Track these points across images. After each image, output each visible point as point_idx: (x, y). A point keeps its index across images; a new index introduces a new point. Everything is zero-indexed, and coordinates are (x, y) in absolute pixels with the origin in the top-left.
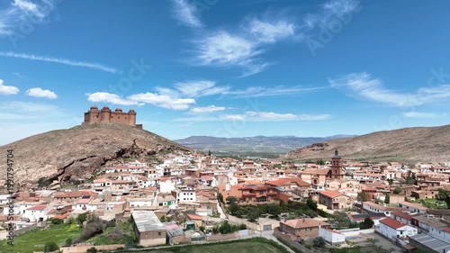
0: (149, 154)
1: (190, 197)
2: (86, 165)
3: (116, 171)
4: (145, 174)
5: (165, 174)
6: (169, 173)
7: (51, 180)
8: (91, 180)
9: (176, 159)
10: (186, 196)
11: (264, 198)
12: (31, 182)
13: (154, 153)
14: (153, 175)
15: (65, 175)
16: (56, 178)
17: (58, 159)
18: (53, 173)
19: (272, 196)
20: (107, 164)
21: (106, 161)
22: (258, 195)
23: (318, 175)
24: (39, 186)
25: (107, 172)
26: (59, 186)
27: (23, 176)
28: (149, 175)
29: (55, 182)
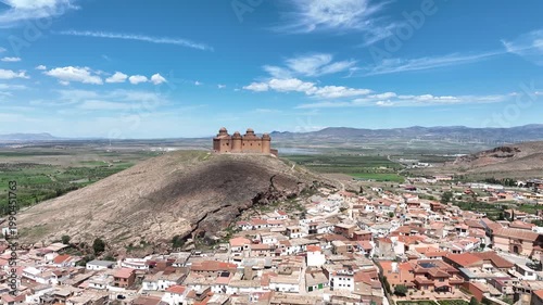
0: (288, 197)
1: (347, 282)
2: (221, 218)
3: (254, 229)
4: (287, 232)
5: (310, 232)
6: (315, 231)
7: (185, 238)
8: (227, 239)
9: (321, 206)
10: (342, 282)
11: (445, 289)
12: (165, 241)
13: (295, 196)
14: (296, 234)
15: (199, 231)
16: (189, 236)
17: (191, 210)
18: (186, 229)
19: (457, 285)
20: (243, 217)
21: (241, 211)
22: (438, 283)
23: (521, 241)
24: (174, 247)
25: (244, 228)
26: (193, 246)
27: (157, 232)
28: (292, 235)
29: (190, 240)
